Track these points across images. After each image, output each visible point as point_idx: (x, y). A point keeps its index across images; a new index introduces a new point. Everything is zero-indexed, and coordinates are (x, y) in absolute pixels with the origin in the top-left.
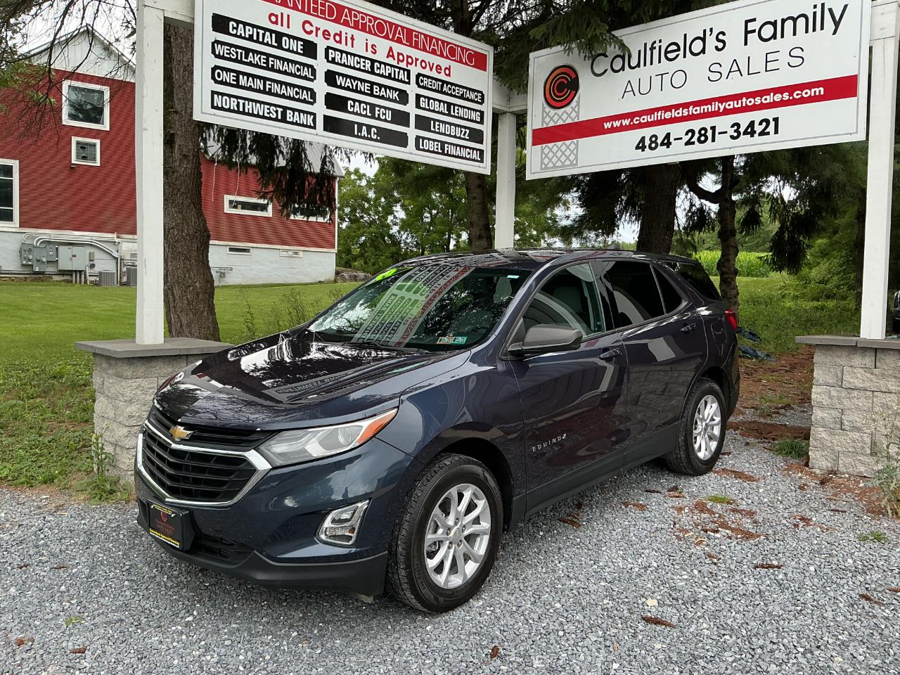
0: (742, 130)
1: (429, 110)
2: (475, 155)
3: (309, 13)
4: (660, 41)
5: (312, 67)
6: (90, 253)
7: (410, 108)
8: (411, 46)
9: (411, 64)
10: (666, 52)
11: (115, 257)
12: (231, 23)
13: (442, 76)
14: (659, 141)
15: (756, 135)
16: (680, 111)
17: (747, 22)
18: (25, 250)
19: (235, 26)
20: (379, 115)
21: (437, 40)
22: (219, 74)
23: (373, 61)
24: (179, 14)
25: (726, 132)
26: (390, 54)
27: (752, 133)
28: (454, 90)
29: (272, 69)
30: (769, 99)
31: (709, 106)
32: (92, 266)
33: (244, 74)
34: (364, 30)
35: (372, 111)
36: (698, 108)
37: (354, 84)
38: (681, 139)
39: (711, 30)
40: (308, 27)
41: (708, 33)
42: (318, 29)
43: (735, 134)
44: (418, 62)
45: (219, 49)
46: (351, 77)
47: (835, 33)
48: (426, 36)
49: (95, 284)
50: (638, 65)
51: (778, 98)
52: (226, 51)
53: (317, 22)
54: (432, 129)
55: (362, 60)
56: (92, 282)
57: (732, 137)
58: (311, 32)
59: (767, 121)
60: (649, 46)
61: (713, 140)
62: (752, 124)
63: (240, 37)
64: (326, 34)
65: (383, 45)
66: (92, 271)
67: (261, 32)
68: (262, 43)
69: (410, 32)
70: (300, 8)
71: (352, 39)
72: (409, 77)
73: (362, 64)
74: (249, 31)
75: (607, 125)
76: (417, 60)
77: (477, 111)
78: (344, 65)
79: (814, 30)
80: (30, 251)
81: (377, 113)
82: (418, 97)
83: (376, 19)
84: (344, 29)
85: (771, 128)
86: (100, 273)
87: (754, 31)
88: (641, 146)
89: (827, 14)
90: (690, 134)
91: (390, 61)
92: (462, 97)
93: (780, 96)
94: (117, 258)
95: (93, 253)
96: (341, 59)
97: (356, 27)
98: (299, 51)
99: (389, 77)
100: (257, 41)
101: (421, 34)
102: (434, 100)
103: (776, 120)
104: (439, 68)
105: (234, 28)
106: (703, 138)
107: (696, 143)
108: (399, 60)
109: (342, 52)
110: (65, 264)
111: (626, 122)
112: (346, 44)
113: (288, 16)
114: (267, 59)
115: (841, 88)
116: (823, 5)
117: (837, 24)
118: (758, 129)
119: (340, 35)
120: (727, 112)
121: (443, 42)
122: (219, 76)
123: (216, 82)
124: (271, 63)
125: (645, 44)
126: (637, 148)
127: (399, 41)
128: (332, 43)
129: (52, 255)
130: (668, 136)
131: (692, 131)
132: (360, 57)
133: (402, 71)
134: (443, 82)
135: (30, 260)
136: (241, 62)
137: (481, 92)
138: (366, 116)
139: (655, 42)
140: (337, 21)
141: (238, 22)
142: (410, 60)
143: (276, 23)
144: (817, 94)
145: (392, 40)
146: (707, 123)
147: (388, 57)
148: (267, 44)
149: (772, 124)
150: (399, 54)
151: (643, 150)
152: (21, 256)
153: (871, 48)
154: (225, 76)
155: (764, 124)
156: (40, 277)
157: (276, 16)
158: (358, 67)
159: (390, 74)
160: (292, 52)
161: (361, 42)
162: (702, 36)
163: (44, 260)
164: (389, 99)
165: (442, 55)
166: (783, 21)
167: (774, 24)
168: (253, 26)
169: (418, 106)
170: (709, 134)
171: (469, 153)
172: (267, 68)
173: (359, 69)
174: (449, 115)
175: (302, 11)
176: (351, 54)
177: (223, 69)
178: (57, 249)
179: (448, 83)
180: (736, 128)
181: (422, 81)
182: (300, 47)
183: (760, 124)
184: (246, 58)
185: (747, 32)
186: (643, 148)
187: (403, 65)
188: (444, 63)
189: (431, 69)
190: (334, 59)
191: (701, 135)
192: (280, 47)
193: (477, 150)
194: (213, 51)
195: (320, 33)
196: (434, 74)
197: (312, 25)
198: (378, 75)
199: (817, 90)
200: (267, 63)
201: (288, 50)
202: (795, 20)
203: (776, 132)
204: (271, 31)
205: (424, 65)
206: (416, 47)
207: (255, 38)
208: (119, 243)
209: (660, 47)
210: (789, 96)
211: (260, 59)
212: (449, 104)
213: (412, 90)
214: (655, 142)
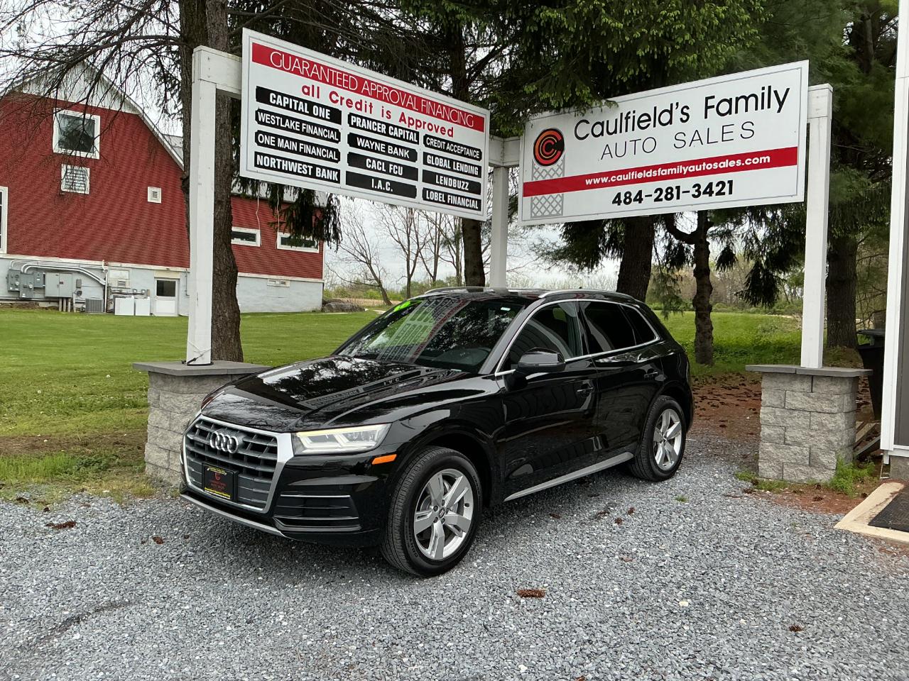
0: (702, 190)
1: (435, 166)
2: (474, 205)
3: (335, 85)
4: (634, 112)
5: (337, 131)
6: (77, 280)
7: (419, 165)
8: (419, 111)
9: (420, 127)
10: (639, 122)
11: (102, 285)
12: (272, 94)
13: (446, 137)
14: (633, 197)
15: (714, 195)
16: (650, 172)
17: (707, 99)
18: (13, 276)
19: (275, 97)
20: (392, 171)
21: (442, 105)
22: (261, 137)
23: (388, 125)
24: (229, 87)
25: (688, 192)
26: (402, 119)
27: (711, 193)
28: (456, 149)
29: (305, 133)
30: (725, 164)
31: (675, 169)
32: (79, 293)
33: (281, 137)
34: (380, 99)
35: (387, 167)
36: (665, 170)
37: (372, 145)
38: (651, 196)
39: (677, 104)
40: (334, 97)
41: (674, 106)
42: (342, 99)
43: (697, 194)
44: (426, 125)
45: (261, 116)
46: (369, 139)
47: (779, 111)
48: (432, 102)
49: (82, 311)
50: (615, 132)
51: (732, 164)
52: (267, 118)
53: (342, 92)
54: (437, 182)
55: (379, 124)
56: (78, 309)
57: (694, 196)
58: (337, 101)
59: (723, 183)
60: (624, 116)
61: (678, 198)
62: (710, 185)
63: (279, 106)
64: (349, 102)
65: (396, 111)
66: (78, 298)
67: (296, 102)
68: (297, 111)
69: (419, 99)
70: (328, 80)
71: (371, 106)
72: (418, 138)
73: (379, 127)
74: (286, 101)
75: (588, 182)
76: (424, 123)
77: (475, 166)
78: (363, 129)
79: (763, 108)
80: (17, 277)
81: (391, 169)
82: (425, 154)
83: (390, 89)
84: (364, 98)
85: (726, 190)
86: (87, 300)
87: (713, 107)
88: (617, 200)
89: (773, 94)
90: (659, 192)
91: (402, 124)
92: (463, 155)
93: (734, 162)
94: (104, 286)
95: (81, 280)
96: (361, 123)
97: (374, 96)
98: (327, 117)
99: (401, 138)
100: (293, 110)
101: (429, 101)
102: (439, 157)
103: (730, 182)
104: (443, 129)
105: (273, 99)
106: (669, 196)
107: (664, 199)
108: (409, 124)
109: (362, 117)
110: (52, 291)
111: (605, 180)
112: (366, 111)
113: (318, 88)
114: (301, 125)
115: (784, 157)
116: (770, 87)
117: (781, 104)
118: (716, 189)
119: (361, 103)
120: (689, 174)
121: (447, 107)
122: (261, 140)
123: (259, 144)
124: (303, 128)
125: (622, 114)
126: (614, 202)
127: (410, 107)
128: (354, 110)
129: (39, 282)
130: (640, 193)
131: (661, 190)
132: (377, 121)
133: (412, 133)
134: (447, 142)
135: (17, 287)
136: (279, 127)
137: (479, 150)
138: (381, 172)
139: (629, 113)
140: (358, 91)
141: (277, 94)
142: (419, 124)
143: (308, 94)
144: (765, 161)
145: (404, 106)
146: (673, 183)
147: (400, 121)
148: (301, 112)
149: (727, 185)
150: (409, 119)
151: (619, 205)
152: (8, 282)
153: (808, 125)
154: (266, 139)
155: (721, 186)
156: (27, 303)
157: (308, 88)
158: (375, 130)
159: (402, 136)
160: (321, 118)
161: (378, 109)
162: (669, 109)
163: (31, 286)
164: (400, 157)
165: (446, 119)
166: (737, 99)
167: (730, 101)
168: (289, 97)
169: (425, 163)
170: (675, 192)
171: (468, 203)
172: (300, 132)
173: (376, 132)
174: (452, 170)
175: (330, 83)
176: (370, 119)
177: (264, 133)
178: (44, 276)
179: (451, 143)
180: (697, 188)
181: (429, 141)
182: (327, 114)
183: (717, 185)
184: (284, 123)
185: (707, 107)
186: (619, 203)
187: (413, 128)
188: (448, 125)
189: (437, 131)
190: (355, 124)
191: (668, 193)
192: (311, 114)
193: (475, 200)
194: (257, 119)
195: (344, 101)
196: (439, 135)
197: (337, 95)
198: (392, 137)
199: (765, 158)
200: (300, 128)
201: (318, 117)
202: (747, 99)
203: (731, 192)
204: (304, 101)
205: (430, 127)
206: (424, 112)
207: (291, 107)
208: (106, 270)
209: (634, 117)
210: (742, 162)
211: (295, 124)
212: (452, 161)
213: (420, 149)
214: (629, 198)
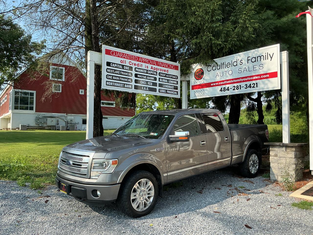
0: (248, 86)
1: (162, 82)
2: (176, 93)
3: (131, 59)
4: (225, 62)
5: (131, 73)
7: (157, 82)
8: (157, 65)
9: (157, 70)
10: (227, 65)
12: (111, 64)
13: (166, 73)
14: (226, 89)
15: (252, 88)
16: (231, 81)
17: (248, 57)
19: (112, 64)
21: (164, 63)
23: (147, 70)
24: (98, 62)
26: (152, 68)
28: (169, 76)
29: (121, 74)
30: (255, 78)
31: (239, 80)
33: (114, 76)
34: (145, 62)
36: (236, 80)
37: (142, 77)
38: (232, 88)
39: (239, 59)
43: (246, 87)
44: (159, 70)
45: (108, 70)
46: (141, 75)
47: (271, 60)
48: (161, 63)
50: (220, 69)
51: (257, 77)
52: (110, 71)
53: (133, 62)
54: (163, 87)
55: (144, 70)
57: (245, 88)
60: (222, 64)
61: (240, 89)
62: (250, 85)
63: (113, 67)
64: (135, 65)
65: (150, 66)
66: (58, 126)
67: (118, 65)
69: (157, 62)
70: (128, 58)
71: (142, 65)
72: (157, 74)
73: (144, 71)
74: (115, 65)
75: (212, 85)
76: (159, 69)
77: (176, 81)
78: (140, 72)
79: (266, 59)
80: (38, 119)
81: (148, 83)
82: (159, 78)
83: (148, 59)
84: (140, 63)
87: (250, 60)
88: (221, 90)
90: (234, 87)
91: (152, 70)
92: (172, 78)
96: (139, 70)
97: (143, 62)
98: (128, 69)
99: (152, 74)
100: (118, 68)
101: (160, 62)
102: (164, 79)
103: (257, 83)
104: (165, 71)
105: (112, 65)
106: (237, 88)
107: (236, 89)
109: (139, 69)
110: (49, 124)
111: (217, 84)
112: (140, 67)
113: (125, 61)
114: (120, 72)
116: (268, 53)
117: (271, 58)
118: (252, 86)
120: (243, 81)
121: (166, 64)
122: (108, 77)
123: (107, 79)
125: (221, 63)
126: (220, 91)
127: (154, 64)
128: (136, 67)
129: (45, 121)
130: (228, 88)
133: (155, 72)
134: (166, 74)
136: (114, 73)
137: (177, 76)
138: (145, 84)
139: (224, 63)
140: (138, 61)
141: (113, 63)
142: (157, 69)
143: (122, 63)
144: (267, 76)
145: (152, 64)
146: (238, 84)
147: (151, 69)
148: (120, 68)
150: (154, 68)
152: (35, 121)
154: (109, 77)
155: (254, 85)
156: (41, 128)
157: (122, 61)
158: (143, 72)
159: (152, 73)
160: (126, 70)
161: (144, 66)
162: (236, 61)
164: (151, 80)
165: (166, 67)
166: (258, 57)
167: (255, 58)
169: (159, 81)
170: (239, 87)
171: (174, 93)
173: (144, 73)
174: (168, 83)
176: (141, 69)
177: (109, 75)
179: (167, 74)
180: (246, 85)
181: (160, 74)
182: (128, 68)
183: (253, 84)
185: (248, 60)
186: (222, 91)
187: (155, 71)
188: (166, 69)
189: (163, 71)
190: (137, 71)
192: (123, 69)
193: (176, 91)
194: (107, 71)
195: (133, 64)
196: (164, 72)
197: (131, 63)
198: (149, 74)
202: (260, 57)
203: (257, 87)
204: (121, 65)
205: (161, 70)
206: (159, 66)
209: (225, 64)
210: (260, 77)
211: (118, 72)
212: (168, 80)
213: (158, 77)
214: (225, 89)
